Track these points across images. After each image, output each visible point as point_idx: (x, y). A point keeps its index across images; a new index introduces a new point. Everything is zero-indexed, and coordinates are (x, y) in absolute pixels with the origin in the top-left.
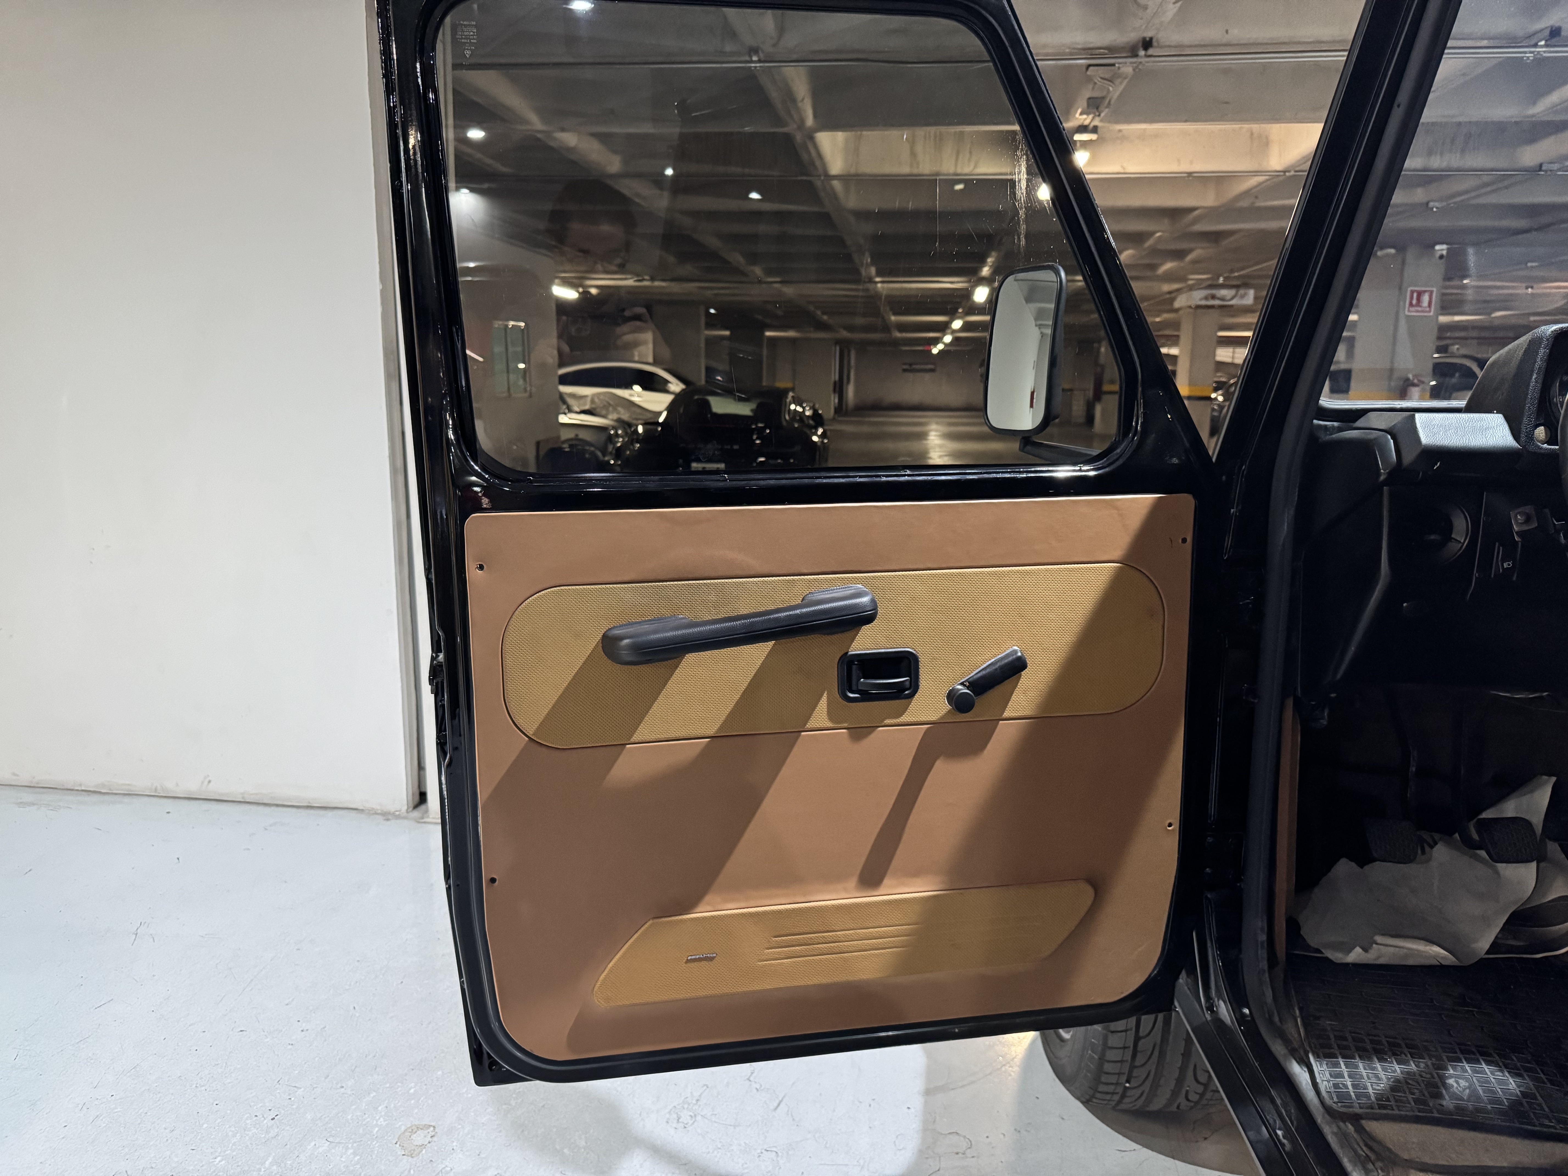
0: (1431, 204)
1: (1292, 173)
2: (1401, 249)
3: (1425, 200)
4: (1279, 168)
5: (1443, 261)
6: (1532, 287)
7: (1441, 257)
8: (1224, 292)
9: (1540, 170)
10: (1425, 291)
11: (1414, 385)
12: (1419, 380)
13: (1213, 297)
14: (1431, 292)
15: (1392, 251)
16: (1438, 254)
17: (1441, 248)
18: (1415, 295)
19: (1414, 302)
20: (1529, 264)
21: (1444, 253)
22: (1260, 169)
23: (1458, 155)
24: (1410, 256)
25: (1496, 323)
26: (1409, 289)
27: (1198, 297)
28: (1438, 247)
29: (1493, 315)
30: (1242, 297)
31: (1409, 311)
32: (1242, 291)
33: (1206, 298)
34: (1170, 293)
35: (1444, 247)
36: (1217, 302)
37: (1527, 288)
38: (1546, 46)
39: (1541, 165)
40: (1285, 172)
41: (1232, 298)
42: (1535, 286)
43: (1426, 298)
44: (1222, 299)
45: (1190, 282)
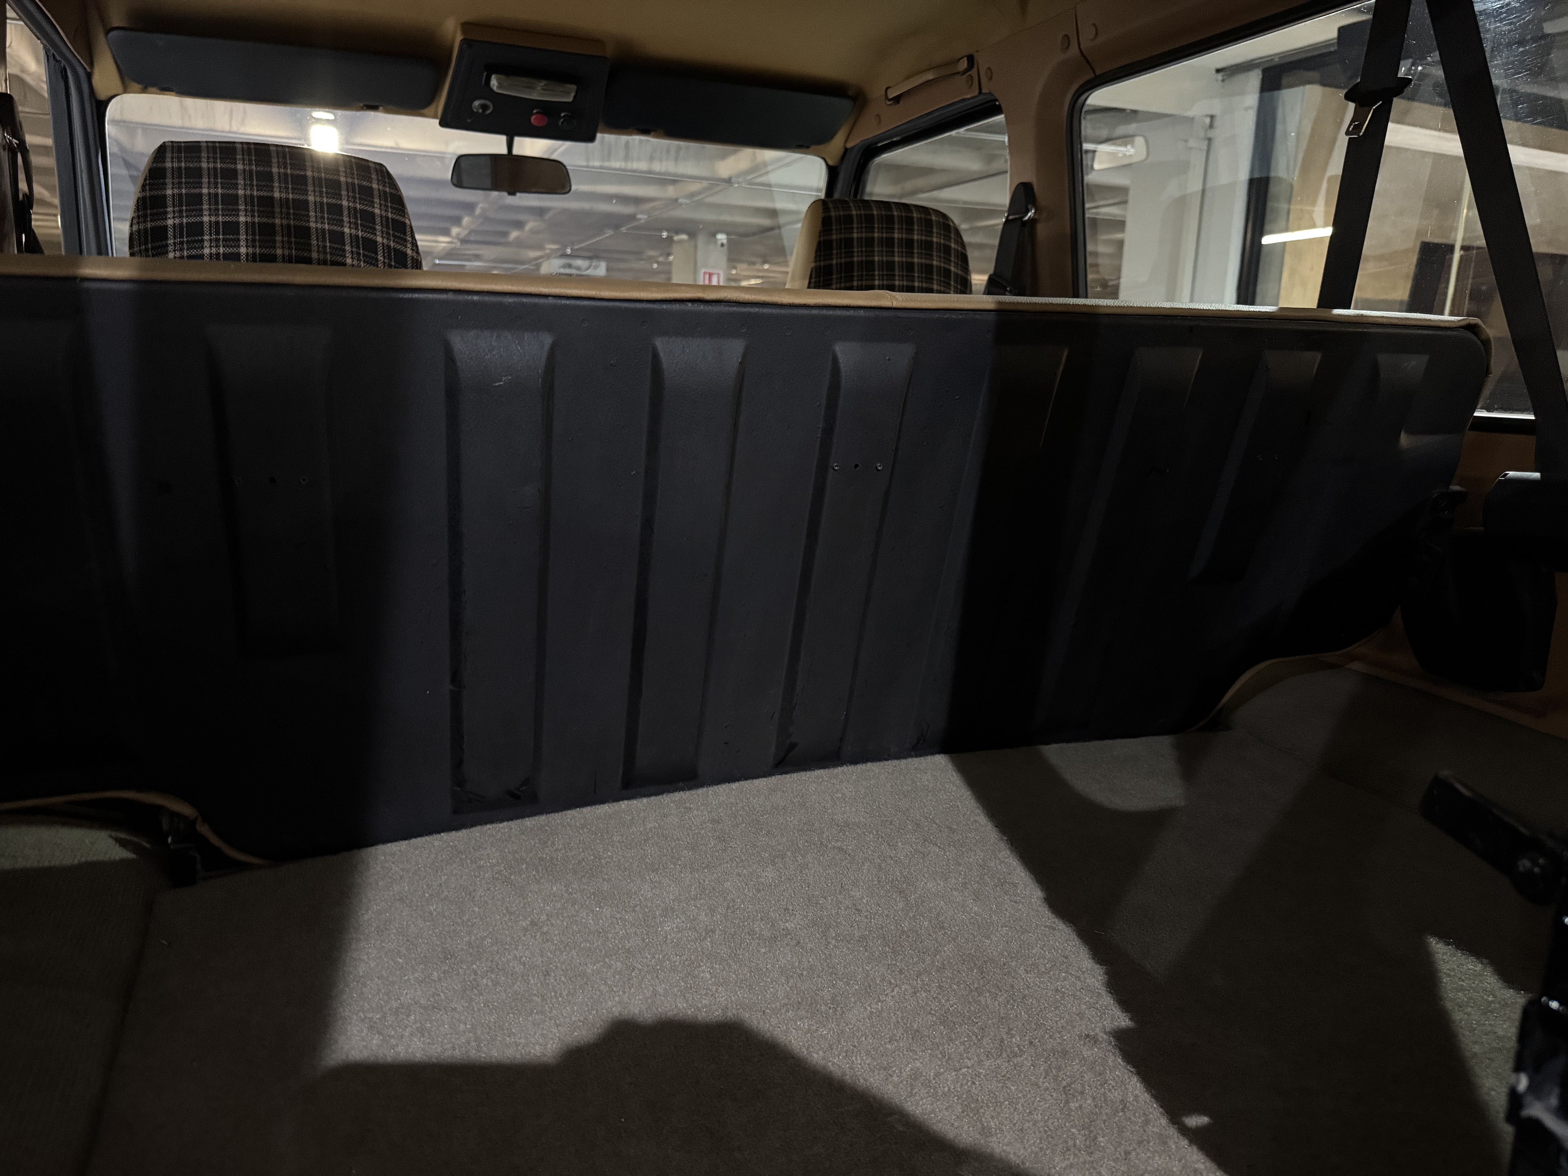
2: (692, 235)
5: (724, 248)
7: (723, 245)
8: (579, 262)
9: (731, 182)
10: (714, 274)
13: (570, 266)
14: (718, 275)
15: (686, 236)
16: (719, 243)
17: (722, 237)
18: (707, 276)
21: (725, 241)
23: (673, 162)
24: (700, 242)
26: (703, 271)
28: (719, 236)
30: (596, 267)
32: (594, 263)
34: (536, 259)
35: (724, 236)
36: (573, 271)
41: (588, 269)
44: (578, 268)
45: (548, 251)
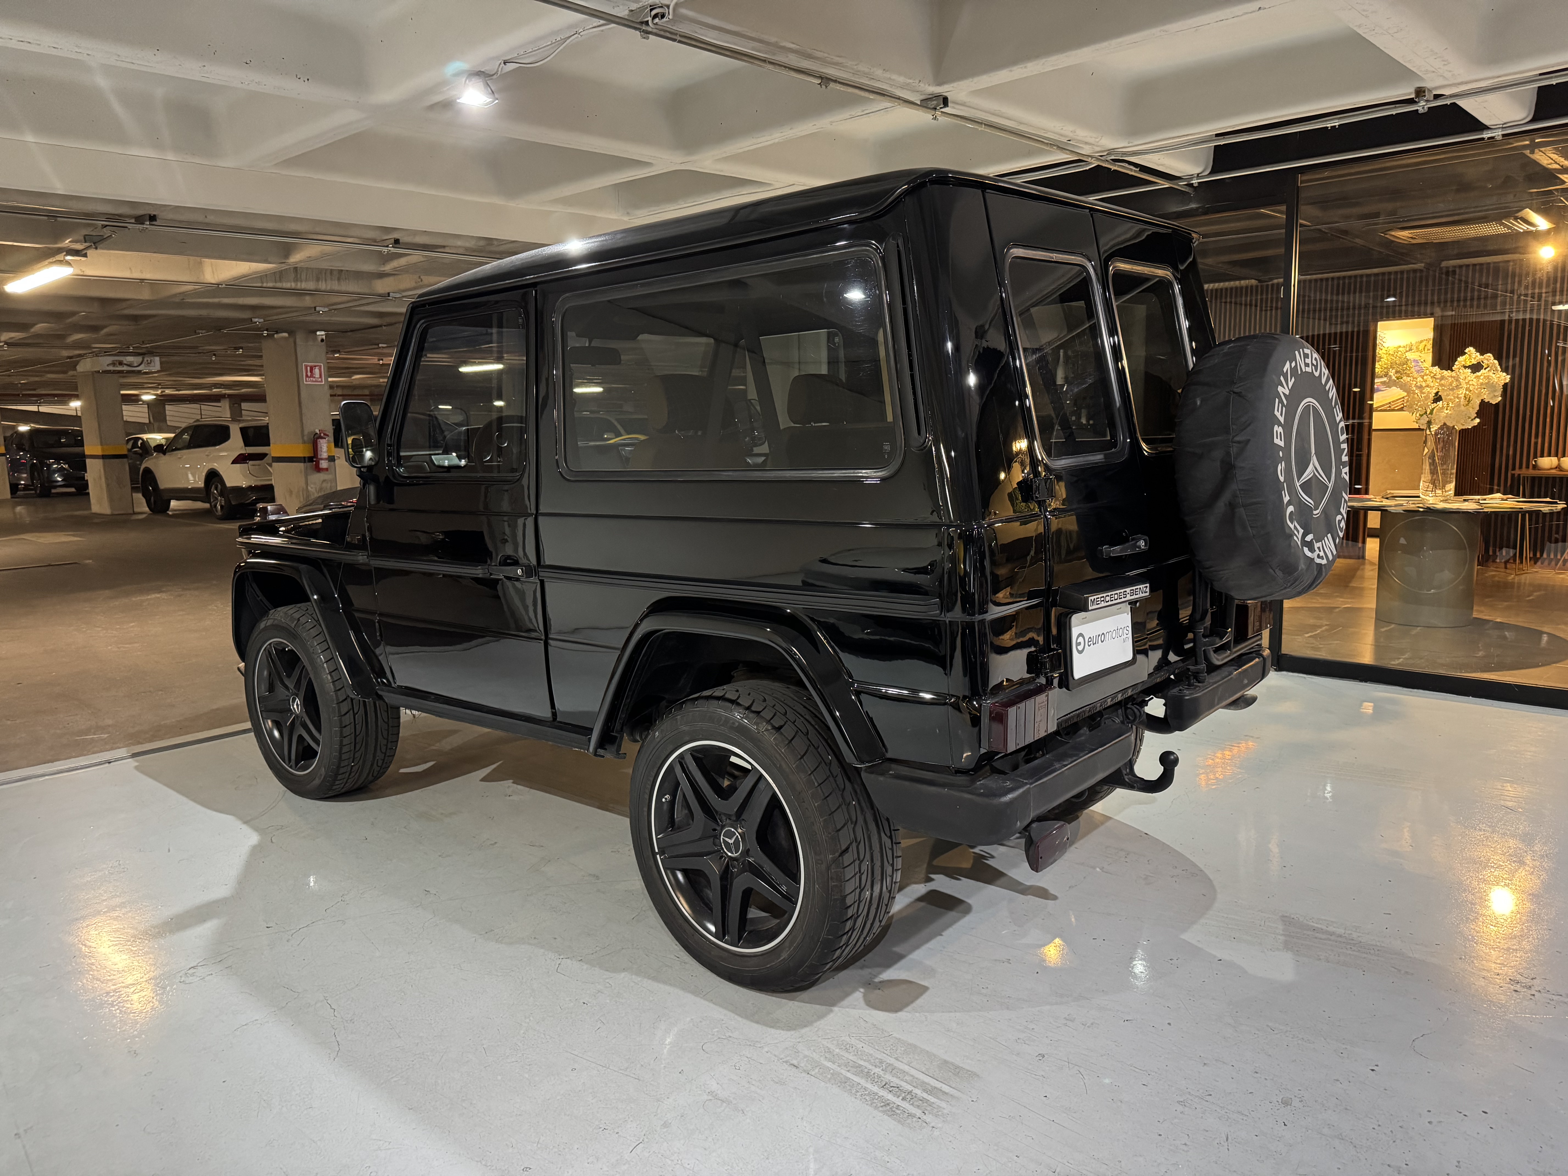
0: (318, 309)
1: (224, 286)
2: (291, 333)
3: (313, 305)
4: (213, 281)
5: (323, 343)
6: (382, 360)
7: (322, 340)
8: (130, 359)
9: (389, 296)
10: (315, 366)
11: (322, 438)
12: (324, 434)
13: (121, 363)
14: (320, 367)
15: (286, 335)
16: (319, 339)
17: (321, 334)
18: (309, 368)
19: (309, 374)
20: (380, 345)
21: (324, 337)
22: (198, 281)
23: (337, 282)
24: (300, 338)
25: (355, 383)
26: (303, 364)
27: (105, 363)
28: (318, 333)
29: (353, 378)
30: (149, 364)
31: (306, 381)
32: (148, 358)
33: (114, 364)
35: (323, 333)
36: (125, 368)
37: (379, 360)
38: (393, 247)
39: (389, 294)
40: (218, 285)
41: (140, 365)
42: (384, 359)
43: (317, 371)
44: (130, 365)
45: (96, 350)
